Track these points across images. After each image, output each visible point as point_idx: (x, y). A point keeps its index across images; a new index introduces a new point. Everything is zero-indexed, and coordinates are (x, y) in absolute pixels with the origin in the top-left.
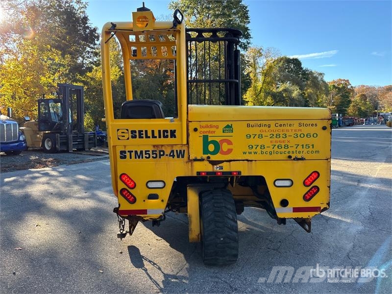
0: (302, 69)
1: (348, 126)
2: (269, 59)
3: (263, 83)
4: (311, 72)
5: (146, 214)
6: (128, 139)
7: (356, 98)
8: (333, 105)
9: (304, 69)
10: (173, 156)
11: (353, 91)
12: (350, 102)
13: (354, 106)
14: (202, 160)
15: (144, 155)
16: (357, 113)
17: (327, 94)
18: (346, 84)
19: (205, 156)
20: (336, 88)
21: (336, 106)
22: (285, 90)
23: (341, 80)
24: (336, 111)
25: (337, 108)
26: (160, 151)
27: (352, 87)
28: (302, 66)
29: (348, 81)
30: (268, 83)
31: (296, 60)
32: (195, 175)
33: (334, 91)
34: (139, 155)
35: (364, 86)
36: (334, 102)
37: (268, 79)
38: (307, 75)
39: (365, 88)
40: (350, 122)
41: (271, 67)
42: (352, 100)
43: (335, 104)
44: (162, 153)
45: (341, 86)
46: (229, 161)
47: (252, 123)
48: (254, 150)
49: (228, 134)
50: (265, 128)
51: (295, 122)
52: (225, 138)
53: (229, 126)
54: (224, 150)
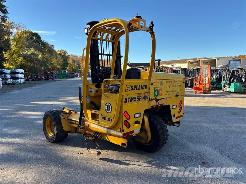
0: (41, 40)
1: (71, 78)
2: (20, 31)
3: (16, 48)
4: (47, 43)
5: (134, 133)
6: (129, 91)
7: (70, 61)
8: (59, 65)
9: (42, 41)
10: (144, 99)
11: (69, 57)
12: (68, 63)
13: (70, 66)
14: (153, 100)
15: (134, 100)
16: (71, 70)
17: (56, 58)
18: (65, 53)
19: (154, 98)
20: (61, 55)
21: (61, 66)
22: (33, 54)
23: (63, 51)
24: (61, 68)
25: (62, 67)
26: (140, 97)
27: (68, 55)
28: (41, 39)
29: (66, 51)
30: (20, 48)
31: (37, 34)
32: (151, 108)
33: (60, 57)
34: (132, 100)
35: (72, 55)
36: (60, 63)
37: (19, 45)
38: (44, 45)
39: (73, 56)
40: (72, 76)
41: (20, 37)
42: (69, 62)
43: (61, 64)
44: (140, 98)
45: (63, 54)
46: (161, 99)
47: (168, 80)
48: (168, 93)
49: (162, 86)
50: (171, 83)
51: (178, 80)
52: (160, 88)
53: (161, 82)
54: (160, 94)
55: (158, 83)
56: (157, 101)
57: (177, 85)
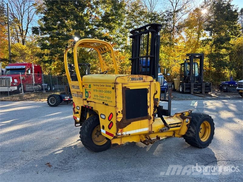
10: (80, 97)
14: (85, 100)
15: (76, 96)
19: (86, 98)
26: (78, 94)
46: (91, 102)
47: (95, 84)
48: (95, 98)
49: (90, 89)
50: (97, 87)
51: (105, 84)
52: (89, 90)
53: (90, 85)
54: (89, 96)
55: (87, 85)
56: (88, 102)
57: (104, 90)
